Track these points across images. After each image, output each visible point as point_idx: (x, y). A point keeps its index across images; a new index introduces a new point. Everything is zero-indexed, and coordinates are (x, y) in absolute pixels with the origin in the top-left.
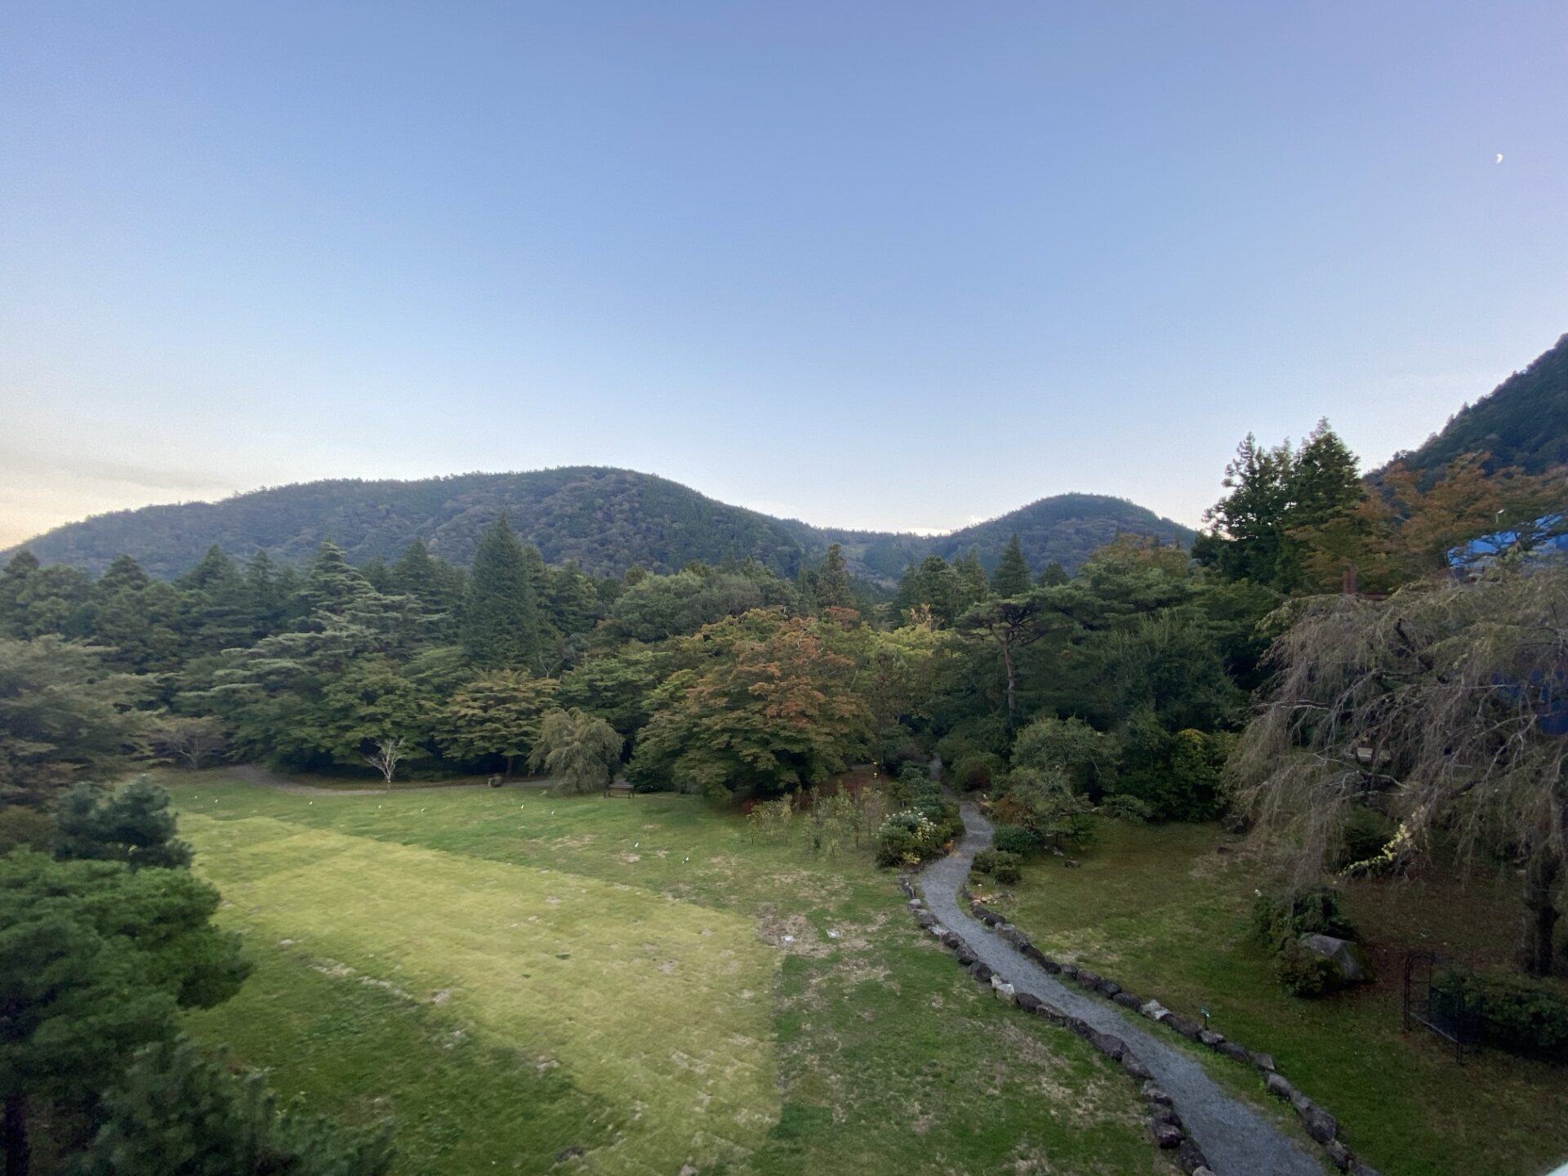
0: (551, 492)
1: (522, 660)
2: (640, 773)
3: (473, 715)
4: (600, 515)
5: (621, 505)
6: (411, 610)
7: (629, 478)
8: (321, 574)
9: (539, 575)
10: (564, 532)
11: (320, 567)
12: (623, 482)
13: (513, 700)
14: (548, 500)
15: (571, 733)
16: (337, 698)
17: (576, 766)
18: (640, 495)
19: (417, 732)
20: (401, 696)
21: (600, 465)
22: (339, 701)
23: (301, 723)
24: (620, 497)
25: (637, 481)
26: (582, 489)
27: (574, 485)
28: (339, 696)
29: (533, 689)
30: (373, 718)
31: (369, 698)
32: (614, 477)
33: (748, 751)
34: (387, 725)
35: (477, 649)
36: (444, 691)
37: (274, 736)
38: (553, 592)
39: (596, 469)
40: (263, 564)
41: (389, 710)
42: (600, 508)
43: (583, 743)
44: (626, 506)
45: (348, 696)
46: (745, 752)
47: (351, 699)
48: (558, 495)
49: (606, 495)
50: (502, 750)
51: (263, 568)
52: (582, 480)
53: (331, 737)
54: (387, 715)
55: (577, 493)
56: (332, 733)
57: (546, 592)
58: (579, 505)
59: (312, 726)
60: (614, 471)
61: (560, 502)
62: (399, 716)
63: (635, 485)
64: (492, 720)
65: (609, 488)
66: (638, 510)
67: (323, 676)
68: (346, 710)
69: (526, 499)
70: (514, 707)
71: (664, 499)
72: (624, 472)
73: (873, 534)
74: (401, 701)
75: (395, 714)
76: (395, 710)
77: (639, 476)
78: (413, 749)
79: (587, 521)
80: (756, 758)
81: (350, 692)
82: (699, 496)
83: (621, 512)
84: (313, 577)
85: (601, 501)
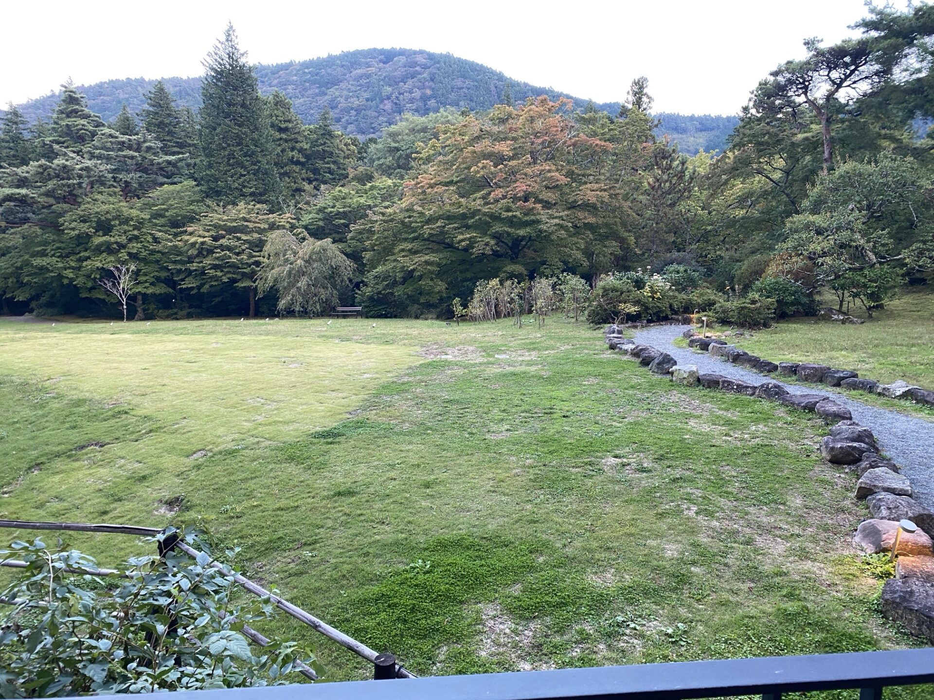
0: (335, 82)
1: (258, 197)
2: (371, 298)
3: (203, 243)
4: (388, 106)
5: (411, 92)
6: (149, 149)
7: (421, 59)
8: (62, 119)
9: (290, 125)
10: (351, 128)
11: (62, 112)
12: (414, 64)
13: (243, 230)
14: (333, 92)
15: (295, 253)
16: (72, 226)
17: (299, 285)
18: (432, 80)
19: (156, 267)
20: (135, 228)
21: (388, 47)
22: (73, 229)
23: (44, 254)
24: (410, 82)
25: (429, 63)
26: (368, 76)
27: (359, 71)
28: (73, 225)
29: (266, 221)
30: (109, 249)
31: (104, 227)
32: (403, 59)
33: (462, 238)
34: (123, 255)
35: (213, 185)
36: (177, 224)
37: (21, 268)
38: (306, 146)
39: (382, 52)
40: (14, 119)
41: (123, 239)
42: (388, 98)
43: (306, 261)
44: (417, 94)
45: (82, 224)
46: (461, 237)
47: (85, 228)
48: (343, 85)
49: (393, 81)
50: (234, 281)
51: (16, 123)
52: (368, 65)
53: (73, 268)
54: (122, 246)
55: (363, 81)
56: (73, 264)
57: (298, 145)
58: (367, 95)
59: (53, 255)
60: (402, 52)
61: (345, 93)
62: (134, 247)
63: (425, 67)
64: (222, 248)
65: (397, 74)
66: (429, 98)
67: (58, 207)
68: (82, 240)
69: (310, 92)
70: (244, 237)
71: (459, 83)
72: (415, 53)
73: (719, 118)
74: (136, 232)
75: (130, 245)
76: (130, 240)
77: (431, 57)
78: (152, 284)
79: (375, 114)
80: (472, 242)
81: (84, 221)
82: (501, 77)
83: (412, 101)
84: (55, 123)
85: (390, 89)
